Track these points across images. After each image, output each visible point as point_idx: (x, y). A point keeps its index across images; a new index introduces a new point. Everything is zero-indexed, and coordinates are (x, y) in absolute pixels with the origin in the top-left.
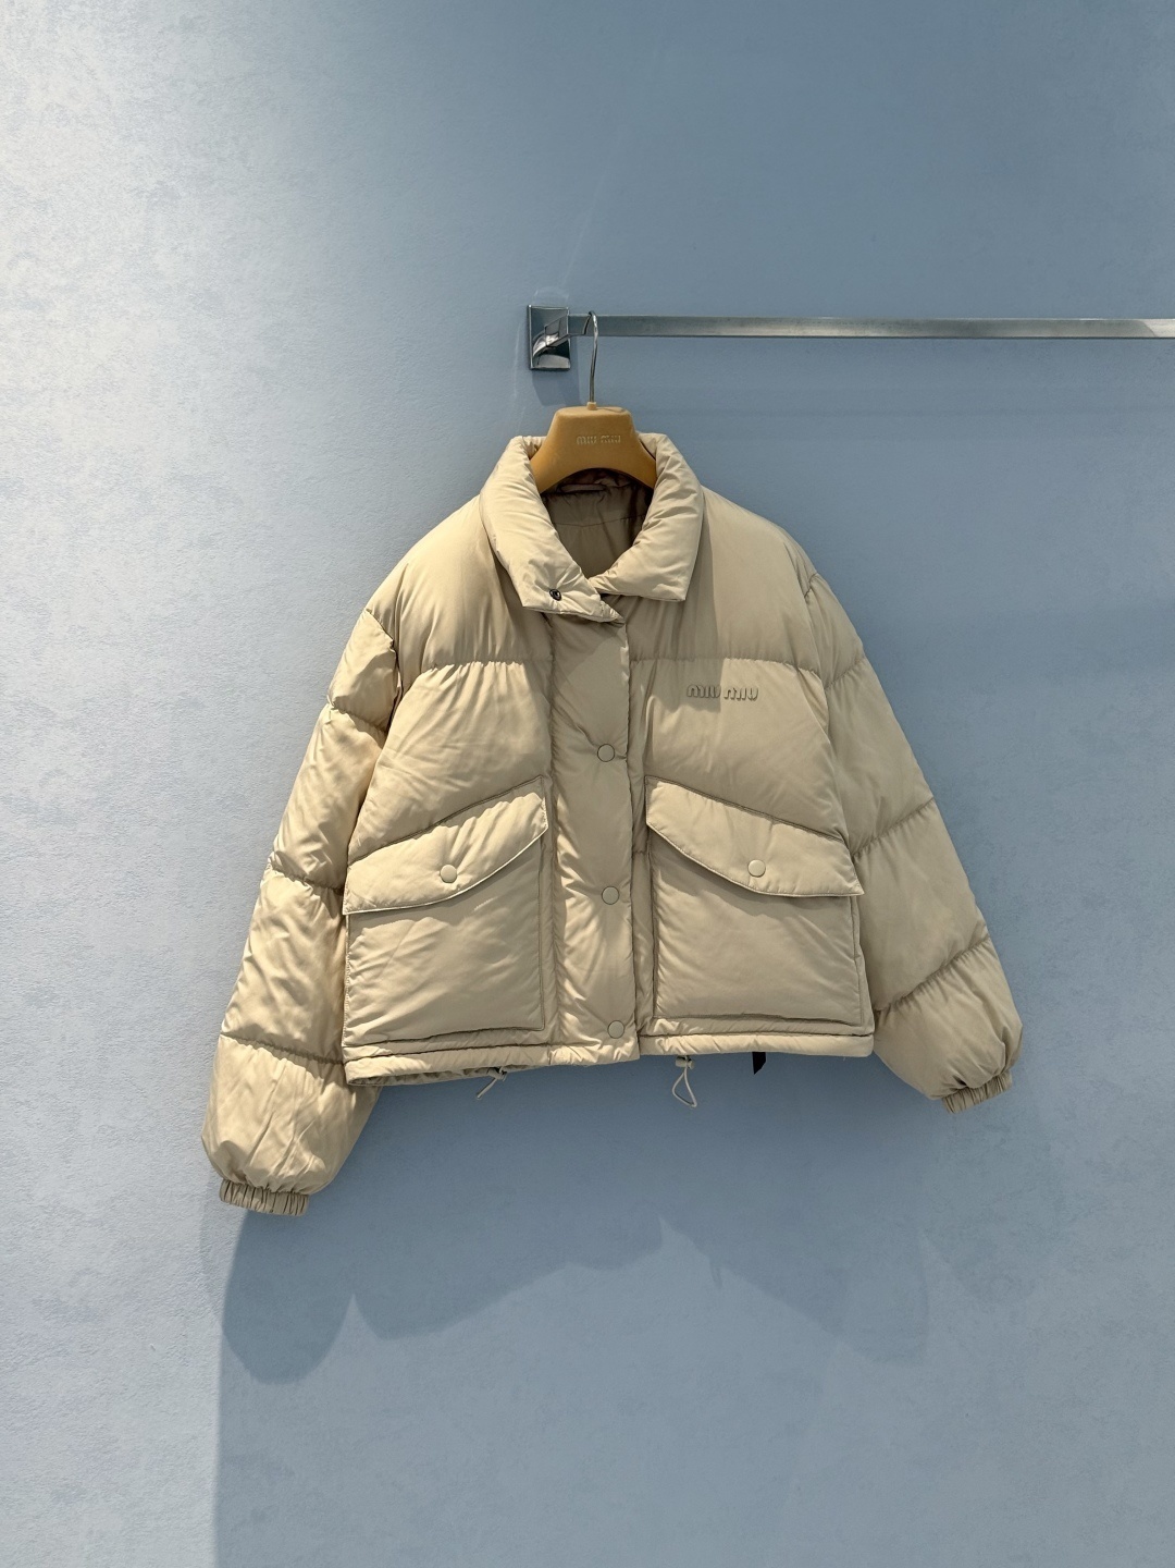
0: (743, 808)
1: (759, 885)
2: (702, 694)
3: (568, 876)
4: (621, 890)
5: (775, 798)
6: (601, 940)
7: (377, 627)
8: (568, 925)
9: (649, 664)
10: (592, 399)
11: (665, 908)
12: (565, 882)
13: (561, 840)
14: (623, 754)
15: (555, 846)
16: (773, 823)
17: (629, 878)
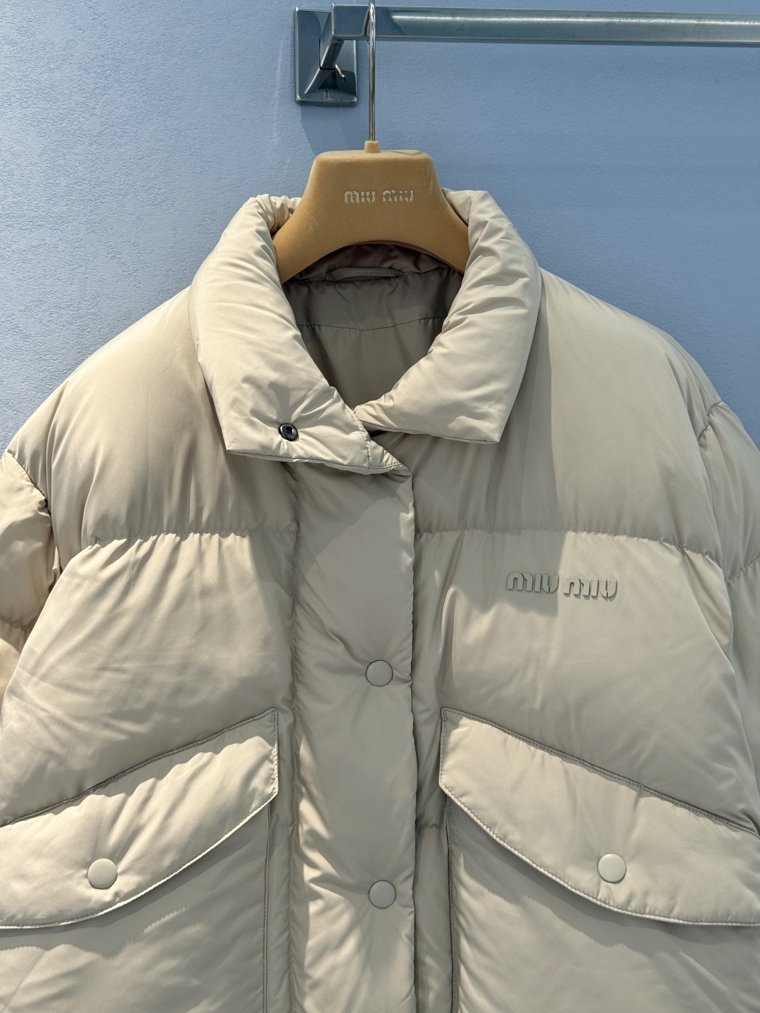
0: (592, 767)
1: (616, 896)
2: (529, 587)
3: (313, 865)
4: (399, 888)
5: (643, 757)
6: (363, 968)
7: (20, 476)
8: (311, 943)
9: (450, 538)
10: (372, 135)
11: (470, 918)
12: (309, 873)
13: (305, 807)
14: (406, 675)
15: (296, 817)
16: (640, 795)
17: (410, 870)
